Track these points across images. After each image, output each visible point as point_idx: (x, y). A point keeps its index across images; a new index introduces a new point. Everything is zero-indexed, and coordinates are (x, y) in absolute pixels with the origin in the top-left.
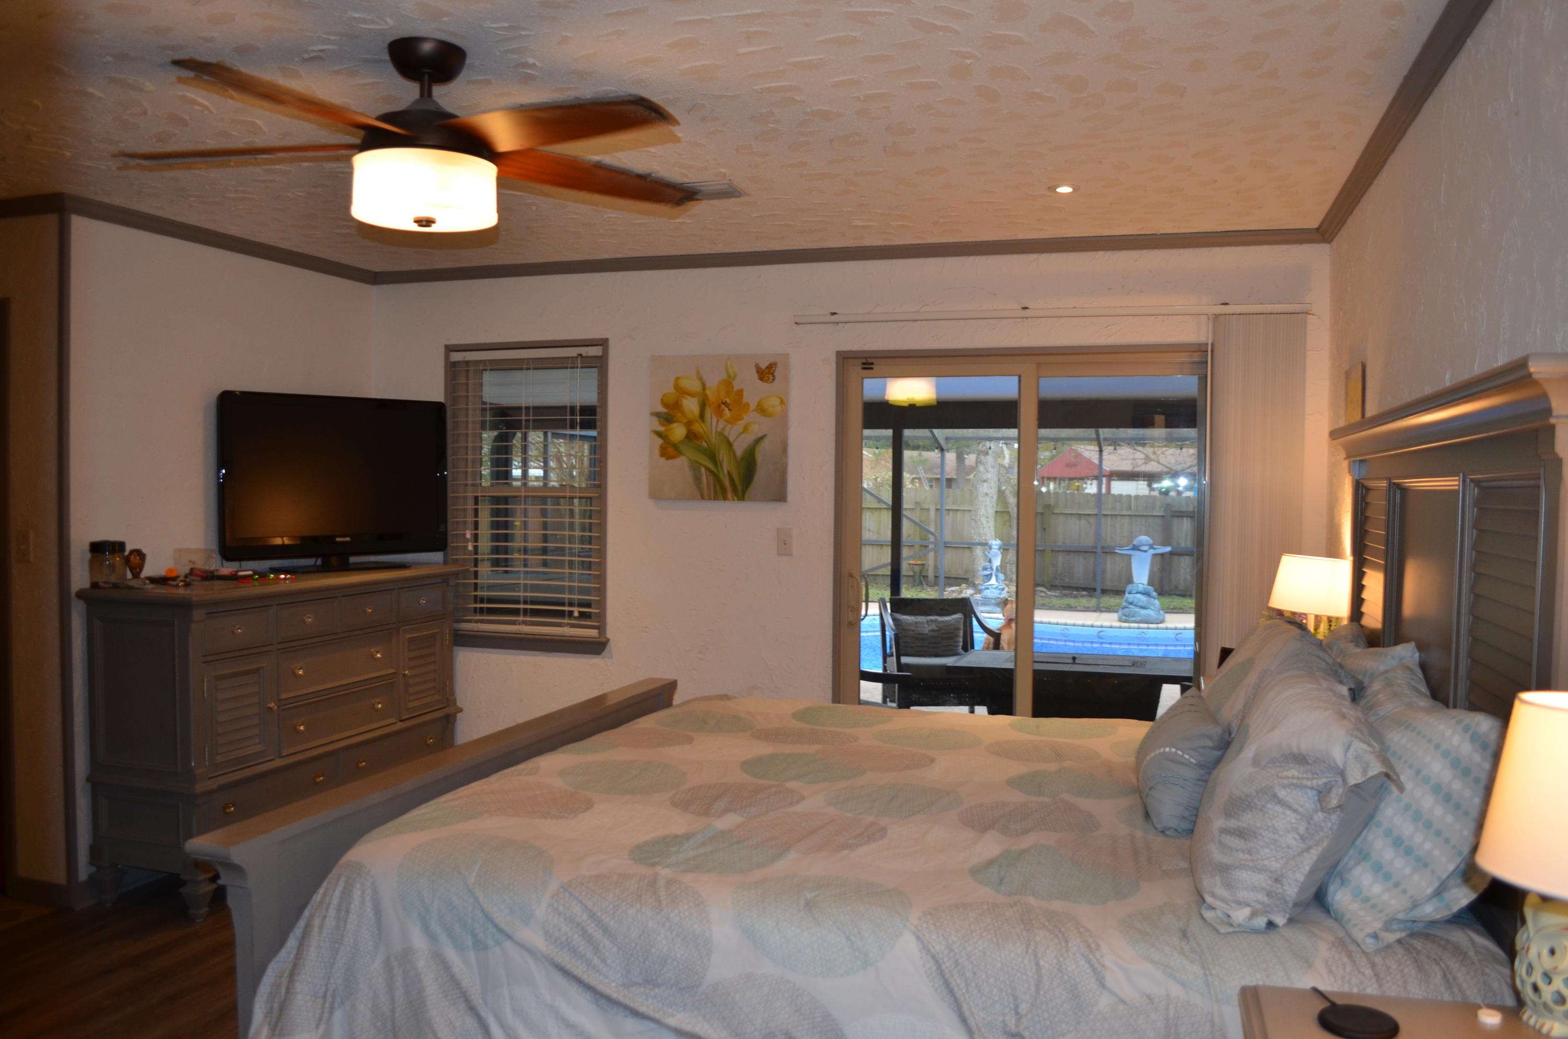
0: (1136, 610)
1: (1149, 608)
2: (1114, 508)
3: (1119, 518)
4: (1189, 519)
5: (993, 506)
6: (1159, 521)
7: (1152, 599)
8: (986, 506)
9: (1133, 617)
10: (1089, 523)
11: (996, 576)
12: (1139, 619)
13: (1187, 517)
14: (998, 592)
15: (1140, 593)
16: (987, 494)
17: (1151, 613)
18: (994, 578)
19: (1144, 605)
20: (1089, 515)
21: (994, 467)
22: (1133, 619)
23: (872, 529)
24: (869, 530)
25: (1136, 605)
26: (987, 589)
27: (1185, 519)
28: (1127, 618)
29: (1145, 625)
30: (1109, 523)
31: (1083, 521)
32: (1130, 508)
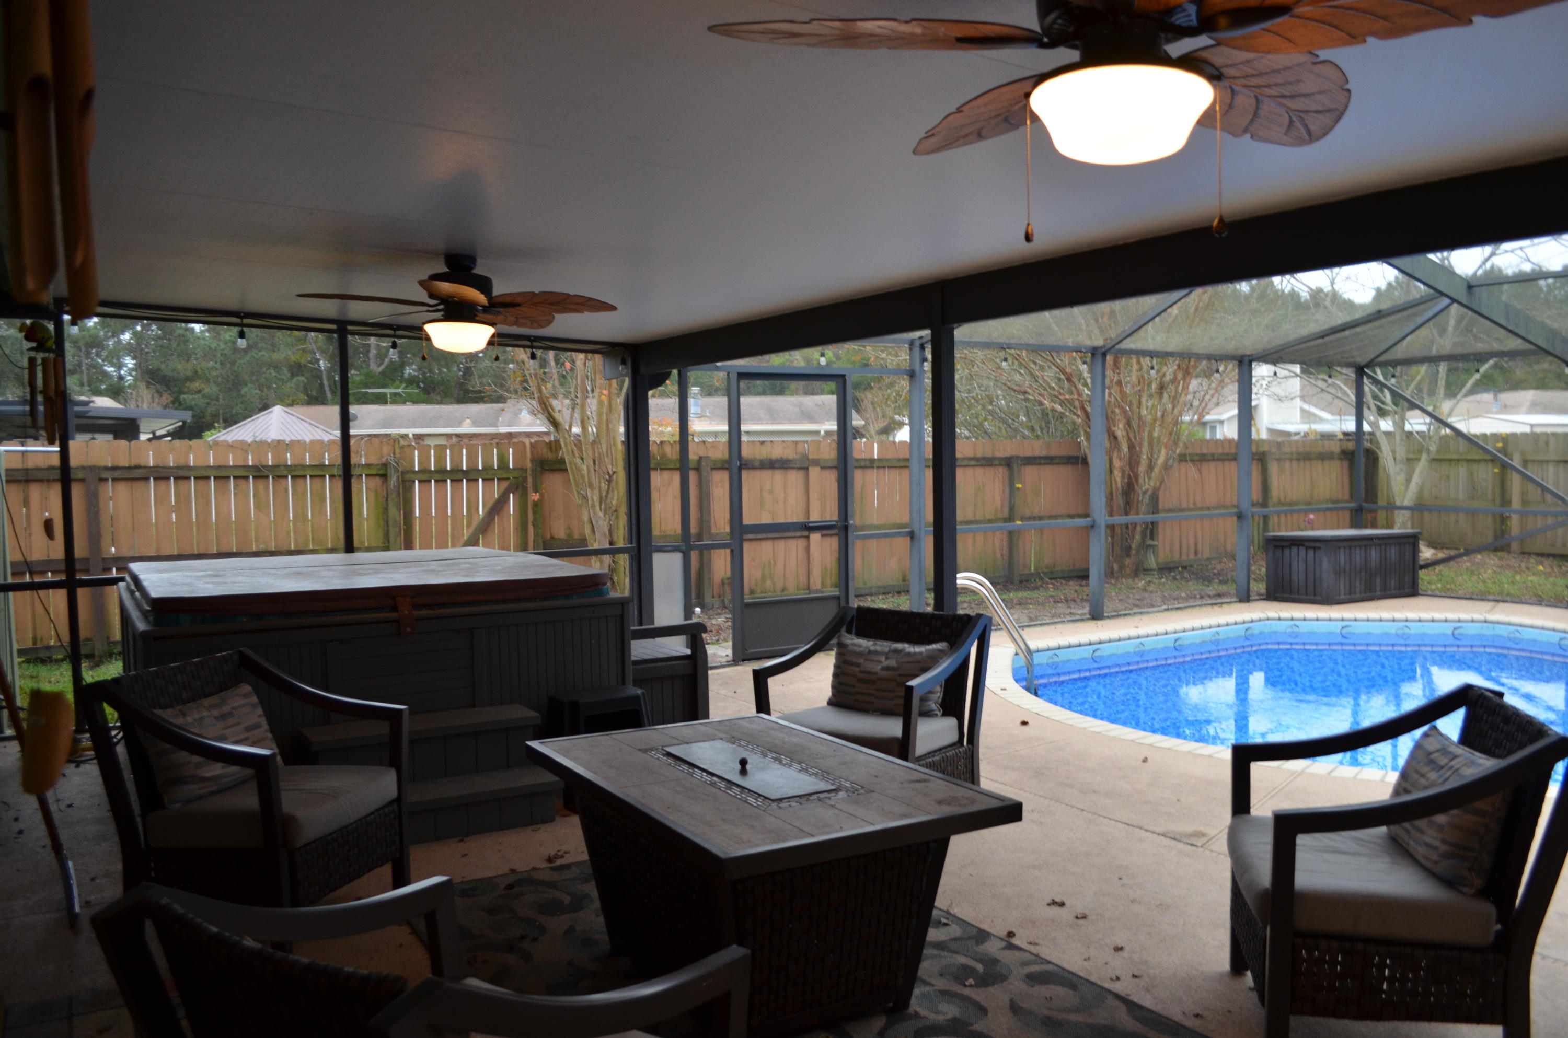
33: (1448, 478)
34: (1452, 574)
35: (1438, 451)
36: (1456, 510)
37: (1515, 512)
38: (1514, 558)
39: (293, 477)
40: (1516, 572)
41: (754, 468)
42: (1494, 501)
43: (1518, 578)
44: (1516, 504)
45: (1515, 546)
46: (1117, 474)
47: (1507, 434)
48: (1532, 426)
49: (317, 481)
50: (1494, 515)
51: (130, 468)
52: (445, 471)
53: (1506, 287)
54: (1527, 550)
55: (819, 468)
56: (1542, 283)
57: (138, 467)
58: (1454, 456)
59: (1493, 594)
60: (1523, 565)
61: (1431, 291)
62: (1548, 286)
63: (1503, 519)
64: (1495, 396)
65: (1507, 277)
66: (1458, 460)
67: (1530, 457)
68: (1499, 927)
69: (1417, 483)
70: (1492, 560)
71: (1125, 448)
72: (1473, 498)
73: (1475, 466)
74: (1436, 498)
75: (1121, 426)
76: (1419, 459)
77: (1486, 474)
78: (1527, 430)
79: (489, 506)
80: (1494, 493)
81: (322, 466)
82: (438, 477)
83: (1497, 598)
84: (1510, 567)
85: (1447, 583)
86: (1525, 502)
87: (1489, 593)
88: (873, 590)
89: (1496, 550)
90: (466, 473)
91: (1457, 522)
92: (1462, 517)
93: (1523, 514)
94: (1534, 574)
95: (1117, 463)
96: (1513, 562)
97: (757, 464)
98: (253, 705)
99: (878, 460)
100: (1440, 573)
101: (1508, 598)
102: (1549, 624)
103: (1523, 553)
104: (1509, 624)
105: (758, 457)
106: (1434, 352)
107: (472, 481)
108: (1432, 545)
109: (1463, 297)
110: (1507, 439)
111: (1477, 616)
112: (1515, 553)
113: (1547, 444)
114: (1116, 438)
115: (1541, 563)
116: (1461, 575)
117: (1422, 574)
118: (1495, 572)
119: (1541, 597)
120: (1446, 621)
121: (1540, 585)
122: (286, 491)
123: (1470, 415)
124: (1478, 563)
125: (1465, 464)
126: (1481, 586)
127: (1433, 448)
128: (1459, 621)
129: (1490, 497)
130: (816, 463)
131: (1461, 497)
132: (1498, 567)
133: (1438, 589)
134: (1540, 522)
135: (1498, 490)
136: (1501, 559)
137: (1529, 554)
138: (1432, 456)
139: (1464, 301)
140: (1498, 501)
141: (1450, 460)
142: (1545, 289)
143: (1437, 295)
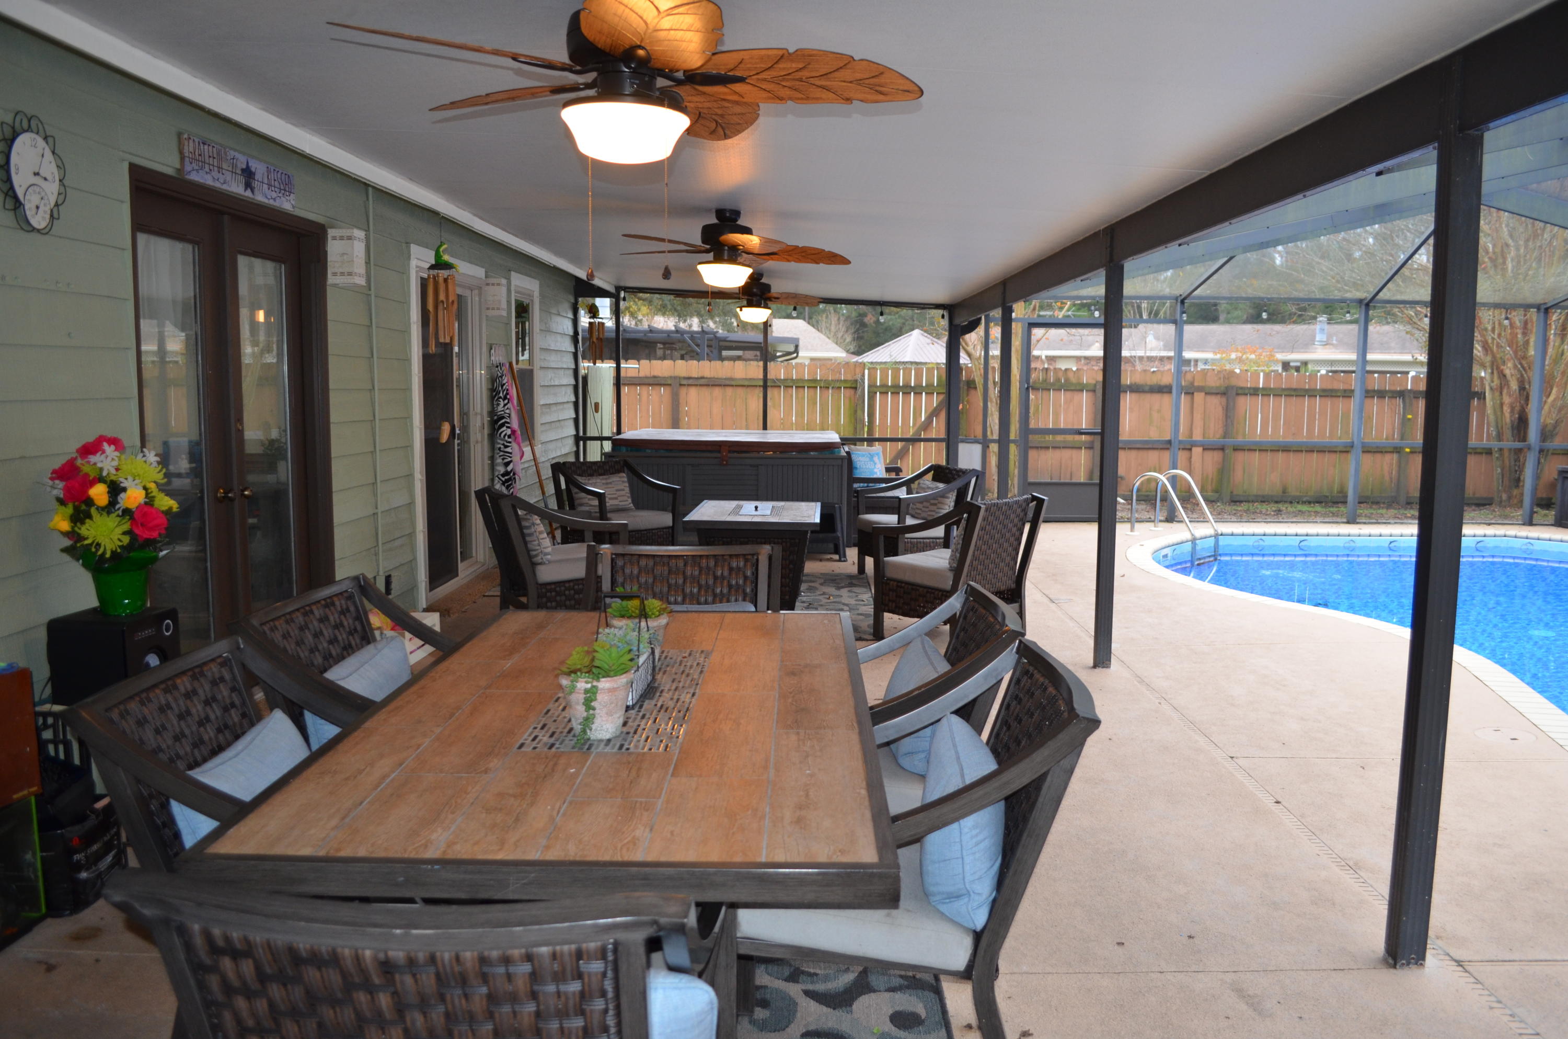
39: (796, 387)
41: (1144, 392)
46: (1506, 409)
49: (812, 390)
51: (697, 378)
52: (899, 386)
55: (1203, 394)
57: (702, 378)
71: (1514, 385)
75: (1510, 365)
79: (929, 413)
81: (815, 381)
82: (893, 390)
88: (1250, 499)
90: (913, 389)
95: (1507, 400)
97: (1147, 388)
98: (623, 482)
99: (1263, 388)
105: (1149, 383)
107: (918, 394)
114: (1505, 376)
122: (792, 396)
130: (1200, 389)
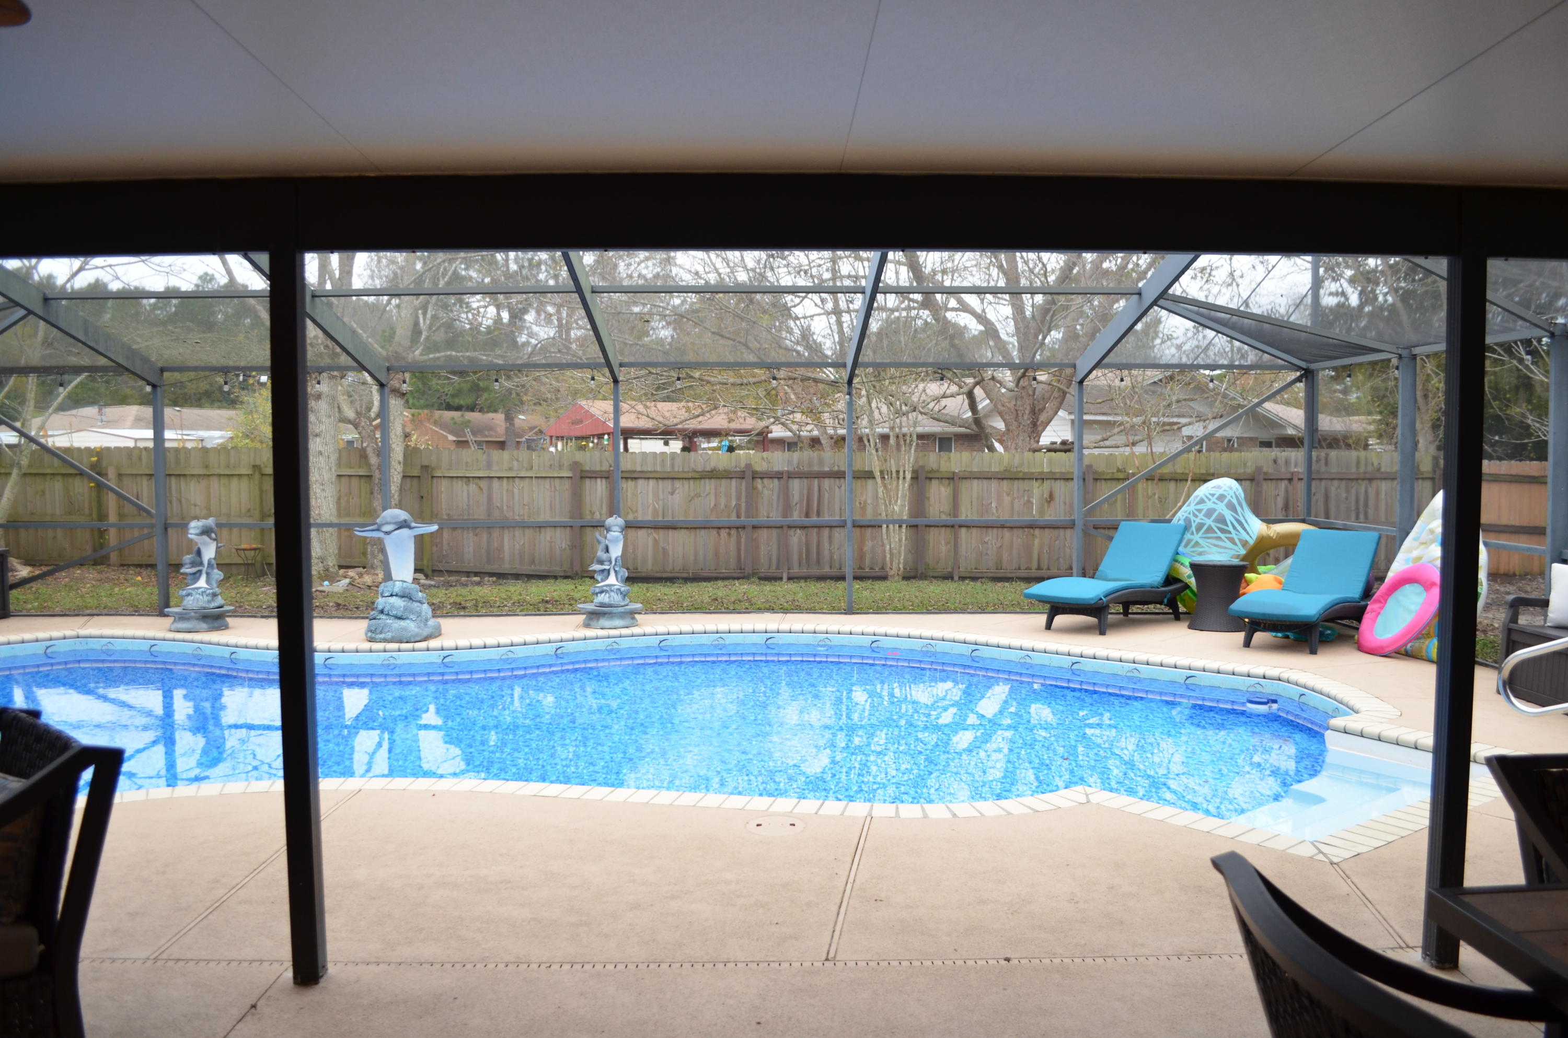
0: (388, 621)
1: (407, 618)
2: (510, 469)
3: (517, 480)
4: (604, 480)
5: (331, 469)
6: (567, 484)
7: (416, 604)
8: (319, 469)
9: (381, 633)
10: (480, 489)
11: (208, 574)
12: (389, 635)
13: (601, 478)
14: (206, 598)
15: (396, 595)
16: (320, 453)
17: (410, 626)
18: (203, 578)
19: (399, 614)
20: (479, 478)
21: (330, 417)
22: (382, 636)
23: (199, 503)
24: (195, 505)
25: (388, 615)
26: (188, 595)
27: (599, 480)
28: (373, 635)
29: (395, 646)
30: (505, 487)
31: (473, 487)
32: (531, 468)
33: (43, 492)
34: (49, 591)
35: (30, 466)
36: (54, 525)
37: (113, 525)
38: (114, 571)
40: (115, 584)
42: (91, 514)
43: (116, 590)
44: (113, 518)
45: (114, 557)
47: (101, 448)
48: (136, 440)
50: (92, 530)
53: (110, 302)
54: (127, 562)
56: (145, 301)
58: (49, 471)
59: (91, 608)
60: (122, 577)
61: (6, 300)
62: (150, 305)
63: (102, 533)
64: (100, 410)
65: (112, 292)
66: (53, 474)
67: (123, 471)
68: (42, 947)
69: (9, 499)
70: (91, 574)
72: (70, 513)
73: (71, 480)
74: (32, 514)
76: (9, 474)
77: (82, 489)
78: (131, 444)
80: (90, 508)
83: (95, 612)
84: (108, 580)
85: (45, 602)
86: (121, 516)
87: (87, 608)
89: (95, 563)
91: (55, 537)
92: (59, 533)
93: (120, 528)
94: (132, 585)
96: (112, 575)
100: (37, 591)
101: (106, 611)
102: (139, 633)
103: (122, 565)
104: (102, 637)
106: (22, 363)
108: (27, 563)
109: (38, 309)
110: (102, 454)
111: (69, 633)
112: (114, 566)
113: (140, 458)
115: (140, 574)
116: (60, 591)
117: (14, 593)
118: (94, 586)
119: (137, 607)
120: (37, 641)
121: (138, 595)
123: (72, 429)
124: (77, 578)
125: (60, 478)
126: (79, 602)
127: (25, 462)
128: (51, 639)
129: (87, 511)
131: (58, 512)
132: (97, 580)
133: (33, 608)
134: (136, 533)
135: (94, 504)
136: (100, 572)
137: (129, 565)
138: (23, 471)
139: (40, 314)
140: (95, 516)
141: (44, 475)
142: (148, 308)
143: (12, 304)
